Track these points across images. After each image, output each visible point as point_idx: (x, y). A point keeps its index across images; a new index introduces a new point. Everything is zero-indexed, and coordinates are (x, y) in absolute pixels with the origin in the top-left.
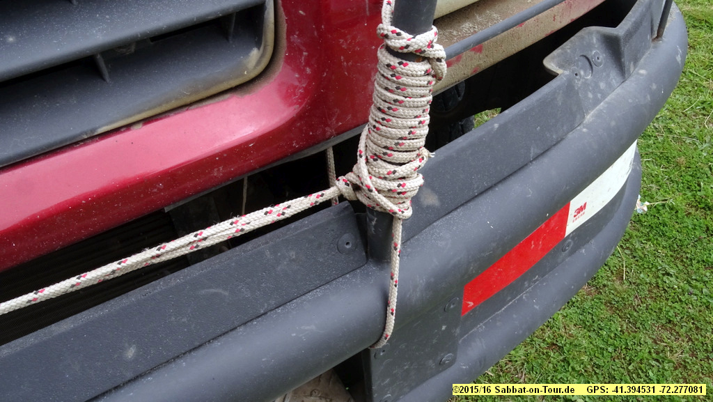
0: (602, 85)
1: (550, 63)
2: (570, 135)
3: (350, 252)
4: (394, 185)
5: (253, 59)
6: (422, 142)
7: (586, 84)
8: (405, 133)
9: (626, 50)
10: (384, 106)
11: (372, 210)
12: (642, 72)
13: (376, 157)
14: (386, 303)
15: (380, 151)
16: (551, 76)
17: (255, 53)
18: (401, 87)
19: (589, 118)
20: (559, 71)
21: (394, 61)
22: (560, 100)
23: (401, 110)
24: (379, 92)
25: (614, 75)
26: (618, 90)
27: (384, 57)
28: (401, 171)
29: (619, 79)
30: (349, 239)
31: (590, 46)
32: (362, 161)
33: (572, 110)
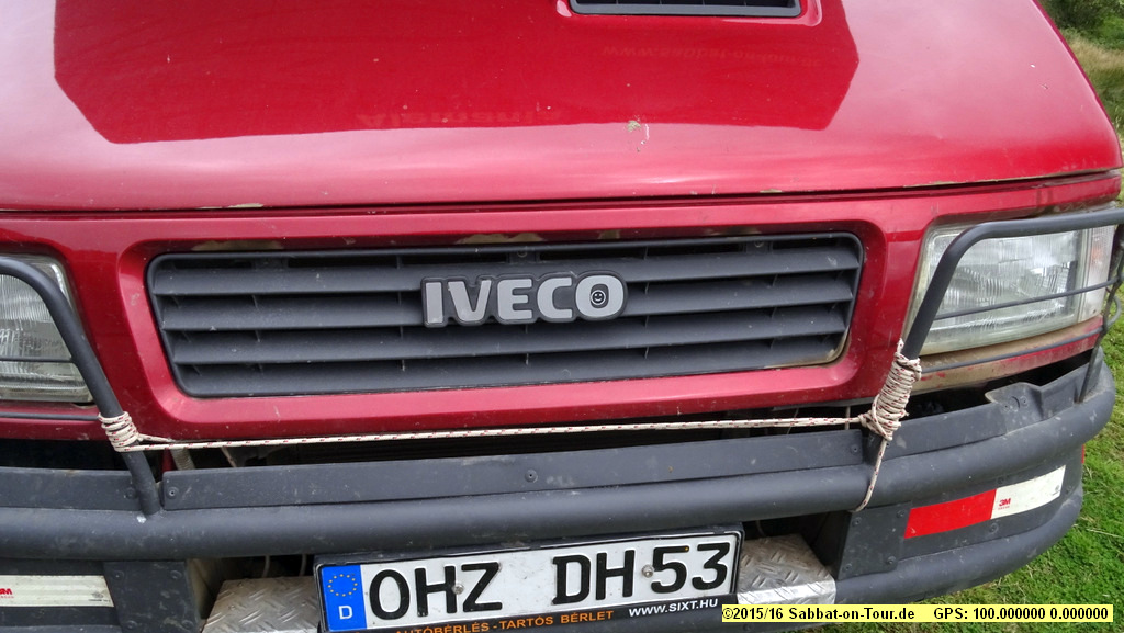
0: (1024, 418)
1: (988, 395)
2: (995, 439)
3: (855, 454)
4: (887, 421)
5: (831, 354)
6: (904, 406)
7: (1012, 414)
8: (897, 399)
9: (1045, 402)
10: (890, 385)
11: (873, 433)
12: (1059, 419)
13: (882, 407)
14: (869, 483)
15: (884, 405)
16: (987, 402)
17: (832, 351)
18: (900, 379)
19: (1010, 433)
20: (993, 401)
21: (899, 368)
22: (989, 416)
23: (898, 389)
24: (890, 379)
25: (1035, 415)
26: (1036, 425)
27: (895, 365)
28: (892, 416)
29: (1039, 418)
30: (856, 447)
31: (1020, 393)
32: (874, 408)
33: (998, 426)
